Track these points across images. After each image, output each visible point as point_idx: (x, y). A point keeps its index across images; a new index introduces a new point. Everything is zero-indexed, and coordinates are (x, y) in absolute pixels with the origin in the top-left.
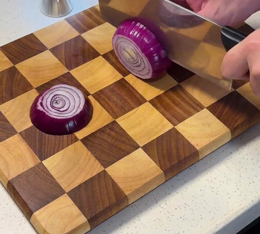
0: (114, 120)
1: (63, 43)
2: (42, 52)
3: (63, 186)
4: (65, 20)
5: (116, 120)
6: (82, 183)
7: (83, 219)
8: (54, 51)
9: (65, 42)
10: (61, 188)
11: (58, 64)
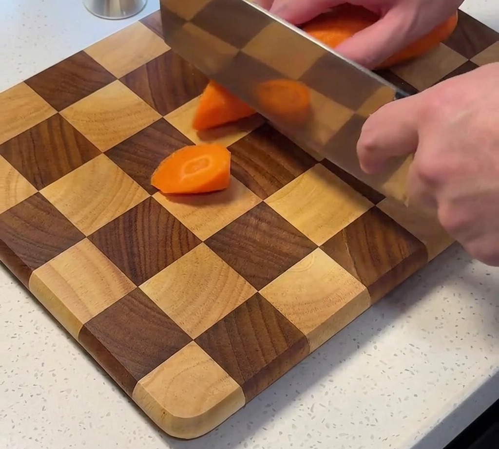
0: (262, 200)
1: (143, 65)
2: (106, 84)
3: (186, 328)
4: (139, 22)
5: (264, 201)
6: (220, 319)
7: (232, 385)
8: (129, 80)
9: (147, 64)
10: (183, 332)
11: (139, 104)
